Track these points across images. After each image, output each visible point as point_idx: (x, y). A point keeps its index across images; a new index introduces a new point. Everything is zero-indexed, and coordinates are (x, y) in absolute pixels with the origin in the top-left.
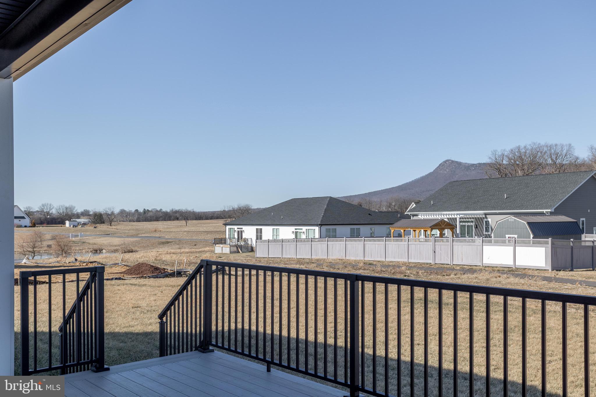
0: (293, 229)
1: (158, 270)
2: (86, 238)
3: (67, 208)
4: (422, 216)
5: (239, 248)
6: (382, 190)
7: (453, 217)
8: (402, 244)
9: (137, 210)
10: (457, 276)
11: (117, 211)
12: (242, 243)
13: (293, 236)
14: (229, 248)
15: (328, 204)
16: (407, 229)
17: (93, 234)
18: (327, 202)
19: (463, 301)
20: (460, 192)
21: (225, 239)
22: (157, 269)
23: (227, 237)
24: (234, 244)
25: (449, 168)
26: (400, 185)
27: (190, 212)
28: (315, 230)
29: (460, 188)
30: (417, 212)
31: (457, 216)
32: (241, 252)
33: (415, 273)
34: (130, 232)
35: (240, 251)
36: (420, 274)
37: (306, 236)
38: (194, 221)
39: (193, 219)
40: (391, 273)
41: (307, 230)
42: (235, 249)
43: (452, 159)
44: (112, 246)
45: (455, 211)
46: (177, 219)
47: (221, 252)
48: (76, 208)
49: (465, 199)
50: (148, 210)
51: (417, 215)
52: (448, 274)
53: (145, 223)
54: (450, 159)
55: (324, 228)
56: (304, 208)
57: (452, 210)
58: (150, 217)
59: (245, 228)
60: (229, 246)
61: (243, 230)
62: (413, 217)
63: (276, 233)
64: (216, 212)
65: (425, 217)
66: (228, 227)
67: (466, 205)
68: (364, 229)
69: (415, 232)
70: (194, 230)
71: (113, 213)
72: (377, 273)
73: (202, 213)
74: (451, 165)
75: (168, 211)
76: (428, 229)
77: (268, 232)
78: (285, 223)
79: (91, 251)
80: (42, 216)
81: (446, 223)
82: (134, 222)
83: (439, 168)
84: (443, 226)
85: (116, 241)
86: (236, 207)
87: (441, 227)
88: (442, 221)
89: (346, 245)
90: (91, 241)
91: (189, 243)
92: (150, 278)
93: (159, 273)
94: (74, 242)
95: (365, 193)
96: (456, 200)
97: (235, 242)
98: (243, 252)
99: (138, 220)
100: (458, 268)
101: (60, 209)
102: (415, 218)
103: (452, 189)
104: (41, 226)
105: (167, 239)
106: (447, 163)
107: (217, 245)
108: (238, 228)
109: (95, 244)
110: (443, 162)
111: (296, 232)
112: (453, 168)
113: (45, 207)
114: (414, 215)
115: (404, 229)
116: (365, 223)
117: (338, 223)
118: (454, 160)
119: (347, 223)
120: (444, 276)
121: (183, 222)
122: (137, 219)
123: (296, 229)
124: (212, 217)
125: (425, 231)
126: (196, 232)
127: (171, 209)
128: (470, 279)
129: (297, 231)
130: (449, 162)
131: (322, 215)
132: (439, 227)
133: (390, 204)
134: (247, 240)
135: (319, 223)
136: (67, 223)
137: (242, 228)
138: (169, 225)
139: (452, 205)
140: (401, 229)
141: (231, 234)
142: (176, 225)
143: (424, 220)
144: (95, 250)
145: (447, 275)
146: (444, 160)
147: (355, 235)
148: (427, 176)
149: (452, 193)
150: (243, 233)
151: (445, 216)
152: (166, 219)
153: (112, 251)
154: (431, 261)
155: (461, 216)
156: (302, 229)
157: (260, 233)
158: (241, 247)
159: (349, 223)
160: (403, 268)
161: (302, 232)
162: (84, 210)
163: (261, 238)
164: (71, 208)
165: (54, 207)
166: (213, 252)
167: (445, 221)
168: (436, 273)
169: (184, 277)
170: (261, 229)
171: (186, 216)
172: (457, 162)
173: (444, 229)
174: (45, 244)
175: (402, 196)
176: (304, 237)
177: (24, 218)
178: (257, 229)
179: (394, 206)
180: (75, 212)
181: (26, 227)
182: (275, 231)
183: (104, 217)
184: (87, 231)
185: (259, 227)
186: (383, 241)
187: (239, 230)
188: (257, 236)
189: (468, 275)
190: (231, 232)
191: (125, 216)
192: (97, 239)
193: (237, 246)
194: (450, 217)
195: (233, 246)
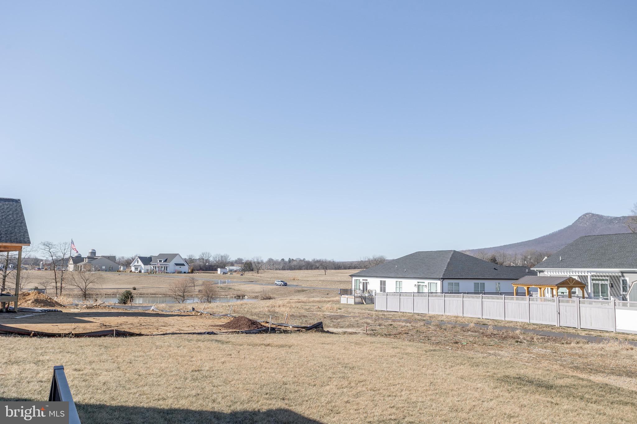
0: (415, 282)
1: (255, 324)
2: (232, 284)
3: (222, 257)
4: (549, 273)
5: (363, 299)
6: (518, 243)
7: (583, 274)
8: (524, 302)
9: (283, 260)
10: (579, 345)
11: (265, 260)
12: (367, 295)
13: (416, 290)
14: (354, 299)
15: (451, 258)
16: (532, 286)
17: (239, 281)
18: (451, 255)
19: (573, 383)
20: (593, 247)
21: (351, 290)
23: (353, 288)
24: (359, 295)
25: (589, 221)
26: (536, 238)
27: (330, 262)
28: (437, 284)
29: (593, 243)
30: (543, 268)
31: (588, 274)
32: (365, 304)
33: (528, 338)
34: (271, 280)
35: (364, 302)
36: (535, 340)
37: (429, 290)
38: (333, 271)
39: (332, 269)
40: (502, 337)
41: (429, 284)
42: (358, 300)
43: (592, 212)
44: (253, 292)
45: (586, 268)
46: (317, 268)
47: (346, 303)
48: (230, 257)
49: (598, 256)
50: (293, 259)
51: (542, 271)
52: (569, 342)
53: (289, 271)
54: (590, 212)
55: (446, 282)
56: (427, 261)
57: (583, 266)
58: (294, 266)
59: (370, 280)
60: (354, 297)
61: (368, 281)
62: (540, 273)
63: (398, 285)
64: (354, 262)
65: (552, 274)
66: (354, 278)
67: (599, 262)
68: (490, 285)
69: (541, 290)
70: (328, 280)
71: (262, 262)
72: (486, 336)
73: (340, 262)
74: (591, 218)
75: (310, 260)
76: (554, 287)
77: (391, 284)
78: (408, 276)
79: (235, 297)
80: (201, 263)
81: (574, 281)
82: (280, 270)
83: (579, 222)
84: (571, 285)
85: (257, 288)
86: (371, 258)
87: (569, 285)
88: (570, 279)
89: (464, 301)
90: (236, 288)
91: (322, 292)
92: (242, 333)
93: (256, 327)
94: (221, 287)
95: (501, 246)
96: (587, 256)
97: (359, 293)
98: (367, 304)
99: (283, 269)
100: (583, 334)
101: (216, 257)
102: (541, 275)
103: (584, 244)
104: (198, 272)
105: (303, 287)
106: (587, 217)
107: (343, 296)
108: (363, 280)
109: (239, 290)
110: (583, 215)
111: (419, 286)
112: (593, 221)
113: (204, 255)
114: (540, 272)
115: (528, 286)
116: (489, 278)
117: (461, 278)
118: (594, 213)
119: (471, 278)
120: (563, 344)
121: (322, 272)
122: (282, 267)
123: (418, 282)
124: (350, 266)
125: (552, 289)
126: (330, 282)
127: (313, 258)
128: (594, 350)
129: (419, 284)
130: (590, 216)
131: (445, 268)
132: (567, 285)
133: (526, 257)
134: (372, 291)
135: (441, 277)
136: (219, 270)
137: (367, 280)
138: (310, 274)
139: (583, 261)
140: (524, 286)
141: (356, 285)
142: (316, 274)
143: (551, 277)
144: (238, 296)
145: (567, 343)
146: (584, 213)
147: (479, 291)
148: (565, 229)
149: (583, 249)
150: (368, 285)
151: (574, 273)
152: (308, 268)
153: (253, 298)
154: (555, 323)
155: (592, 274)
156: (424, 282)
157: (384, 286)
158: (365, 298)
159: (471, 277)
160: (518, 332)
161: (424, 286)
162: (238, 259)
163: (384, 291)
164: (226, 257)
165: (211, 256)
166: (338, 302)
167: (573, 279)
168: (554, 340)
169: (278, 333)
170: (385, 282)
171: (325, 265)
172: (597, 215)
173: (572, 287)
174: (197, 288)
175: (539, 249)
176: (426, 290)
177: (183, 265)
178: (381, 281)
179: (530, 259)
180: (228, 260)
181: (185, 273)
182: (398, 283)
183: (253, 265)
184: (234, 278)
185: (383, 279)
186: (502, 299)
187: (364, 281)
188: (381, 288)
189: (593, 344)
190: (357, 283)
191: (273, 265)
192: (242, 286)
193: (361, 297)
194: (580, 274)
195: (357, 297)
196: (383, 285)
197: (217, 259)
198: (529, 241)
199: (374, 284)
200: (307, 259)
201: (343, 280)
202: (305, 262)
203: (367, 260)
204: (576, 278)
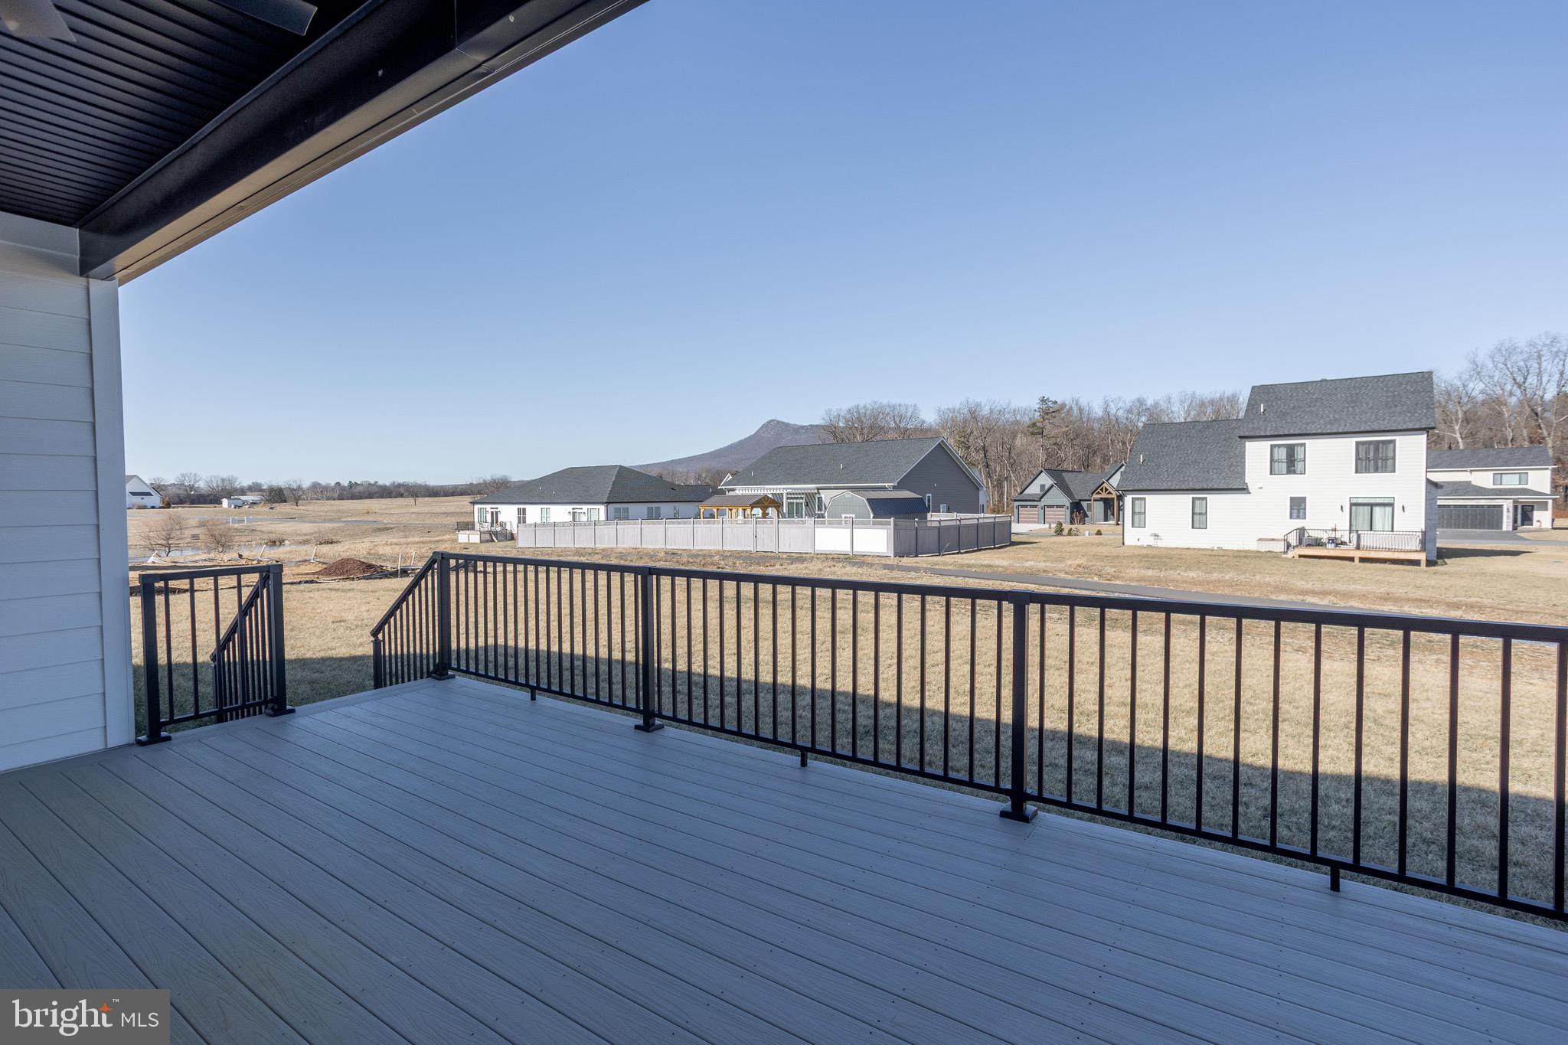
0: (569, 508)
1: (372, 568)
2: (256, 524)
3: (223, 480)
4: (740, 491)
5: (493, 535)
7: (778, 492)
8: (715, 527)
9: (338, 483)
10: (784, 567)
11: (306, 484)
12: (498, 529)
13: (570, 518)
14: (479, 536)
15: (617, 475)
16: (721, 508)
17: (268, 517)
18: (616, 472)
19: (784, 596)
20: (787, 460)
21: (473, 523)
22: (370, 566)
23: (476, 520)
24: (486, 529)
25: (773, 430)
27: (420, 485)
28: (600, 510)
29: (787, 456)
30: (733, 485)
31: (783, 491)
32: (496, 541)
33: (730, 563)
34: (328, 514)
35: (495, 539)
36: (738, 565)
37: (588, 518)
38: (427, 499)
39: (425, 496)
40: (700, 564)
41: (589, 510)
42: (487, 537)
44: (299, 534)
45: (781, 484)
46: (402, 495)
47: (467, 541)
48: (239, 481)
49: (793, 470)
50: (356, 483)
51: (733, 490)
52: (773, 564)
53: (351, 501)
54: (775, 419)
55: (612, 507)
56: (585, 480)
57: (777, 483)
58: (360, 493)
59: (501, 508)
60: (479, 532)
61: (499, 510)
62: (728, 492)
63: (545, 514)
64: (460, 485)
65: (744, 492)
66: (477, 507)
67: (793, 478)
68: (666, 508)
69: (731, 512)
70: (425, 512)
71: (299, 488)
72: (680, 564)
73: (438, 487)
74: (776, 426)
75: (388, 484)
76: (748, 507)
77: (534, 513)
78: (559, 501)
79: (269, 544)
80: (181, 491)
81: (770, 499)
82: (334, 500)
83: (762, 431)
84: (766, 504)
85: (306, 528)
86: (488, 478)
87: (764, 505)
88: (765, 497)
89: (642, 528)
90: (265, 529)
91: (419, 529)
93: (374, 572)
94: (236, 529)
96: (781, 471)
97: (486, 527)
98: (499, 541)
99: (341, 498)
100: (785, 556)
102: (731, 493)
103: (777, 456)
104: (181, 507)
105: (386, 524)
106: (771, 424)
107: (461, 532)
108: (492, 508)
109: (272, 532)
110: (767, 422)
111: (574, 513)
112: (779, 430)
113: (187, 478)
114: (730, 490)
115: (717, 508)
117: (631, 501)
118: (779, 420)
119: (643, 501)
120: (768, 566)
121: (411, 500)
122: (339, 496)
123: (573, 509)
124: (454, 492)
125: (744, 510)
126: (430, 514)
127: (391, 481)
128: (799, 570)
129: (575, 511)
130: (774, 423)
131: (609, 489)
132: (761, 505)
133: (700, 476)
134: (505, 524)
135: (605, 500)
136: (225, 501)
137: (497, 508)
138: (389, 505)
139: (778, 477)
140: (713, 508)
141: (481, 516)
142: (400, 504)
143: (743, 496)
144: (272, 542)
145: (771, 566)
146: (768, 420)
147: (655, 515)
148: (746, 439)
149: (776, 462)
150: (499, 514)
151: (769, 491)
152: (385, 495)
153: (301, 543)
154: (751, 549)
155: (787, 490)
156: (582, 508)
158: (496, 534)
159: (644, 499)
160: (716, 558)
161: (581, 513)
162: (253, 483)
163: (524, 523)
164: (231, 481)
165: (201, 478)
166: (454, 541)
168: (758, 564)
169: (411, 575)
170: (524, 510)
171: (415, 491)
172: (782, 422)
173: (767, 507)
174: (188, 533)
175: (715, 465)
176: (584, 518)
177: (149, 494)
178: (519, 509)
179: (705, 478)
180: (237, 485)
181: (153, 507)
182: (544, 511)
183: (286, 493)
184: (258, 513)
185: (522, 506)
186: (690, 524)
187: (493, 510)
188: (519, 518)
189: (797, 565)
190: (481, 513)
191: (320, 492)
192: (276, 525)
193: (490, 533)
194: (775, 492)
195: (485, 533)
196: (522, 514)
197: (215, 485)
198: (703, 454)
199: (508, 514)
200: (380, 483)
201: (449, 511)
202: (377, 486)
203: (482, 481)
204: (770, 496)
